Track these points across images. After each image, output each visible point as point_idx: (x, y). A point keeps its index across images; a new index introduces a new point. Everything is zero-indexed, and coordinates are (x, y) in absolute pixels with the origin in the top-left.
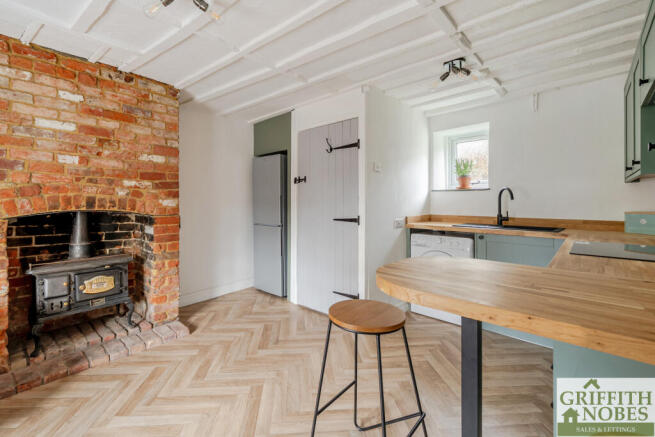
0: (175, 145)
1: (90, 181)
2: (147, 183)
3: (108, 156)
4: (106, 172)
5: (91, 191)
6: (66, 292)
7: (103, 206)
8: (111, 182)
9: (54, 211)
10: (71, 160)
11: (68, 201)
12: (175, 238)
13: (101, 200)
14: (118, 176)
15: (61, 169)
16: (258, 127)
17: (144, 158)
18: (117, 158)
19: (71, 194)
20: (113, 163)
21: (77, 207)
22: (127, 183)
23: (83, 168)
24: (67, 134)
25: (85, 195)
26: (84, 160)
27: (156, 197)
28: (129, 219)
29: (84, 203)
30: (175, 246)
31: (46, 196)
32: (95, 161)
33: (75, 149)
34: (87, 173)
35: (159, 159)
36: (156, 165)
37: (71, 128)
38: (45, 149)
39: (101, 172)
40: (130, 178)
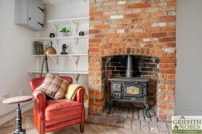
0: (174, 14)
1: (129, 40)
2: (156, 39)
3: (136, 27)
4: (136, 36)
5: (129, 45)
6: (120, 91)
8: (137, 40)
9: (115, 54)
10: (121, 31)
11: (120, 50)
12: (173, 72)
13: (133, 49)
14: (141, 37)
15: (118, 36)
17: (154, 25)
18: (140, 27)
19: (121, 47)
20: (139, 30)
21: (124, 53)
22: (145, 40)
23: (126, 35)
24: (120, 20)
25: (127, 47)
26: (127, 31)
27: (161, 47)
28: (152, 61)
29: (126, 51)
30: (173, 77)
31: (113, 48)
32: (131, 30)
33: (123, 26)
34: (127, 36)
35: (163, 25)
36: (160, 28)
37: (121, 17)
38: (113, 28)
39: (133, 35)
40: (146, 37)
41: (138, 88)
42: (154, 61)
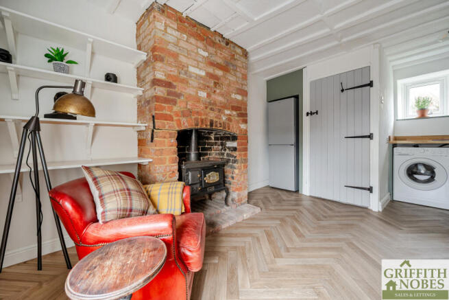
0: (246, 89)
1: (211, 109)
2: (234, 113)
3: (218, 94)
4: (218, 104)
5: (212, 116)
6: (199, 181)
7: (216, 126)
8: (220, 111)
9: (197, 127)
10: (203, 94)
11: (202, 120)
12: (246, 150)
13: (216, 122)
14: (222, 107)
15: (198, 100)
16: (269, 82)
17: (233, 96)
18: (222, 95)
19: (203, 117)
20: (220, 99)
21: (206, 126)
22: (227, 112)
23: (208, 101)
24: (201, 77)
25: (209, 118)
26: (209, 95)
27: (238, 122)
28: (211, 139)
29: (209, 123)
30: (246, 155)
31: (193, 117)
32: (213, 96)
33: (205, 87)
34: (210, 104)
35: (239, 97)
36: (237, 101)
37: (203, 74)
38: (193, 87)
39: (214, 104)
40: (228, 109)
41: (218, 173)
42: (213, 138)
